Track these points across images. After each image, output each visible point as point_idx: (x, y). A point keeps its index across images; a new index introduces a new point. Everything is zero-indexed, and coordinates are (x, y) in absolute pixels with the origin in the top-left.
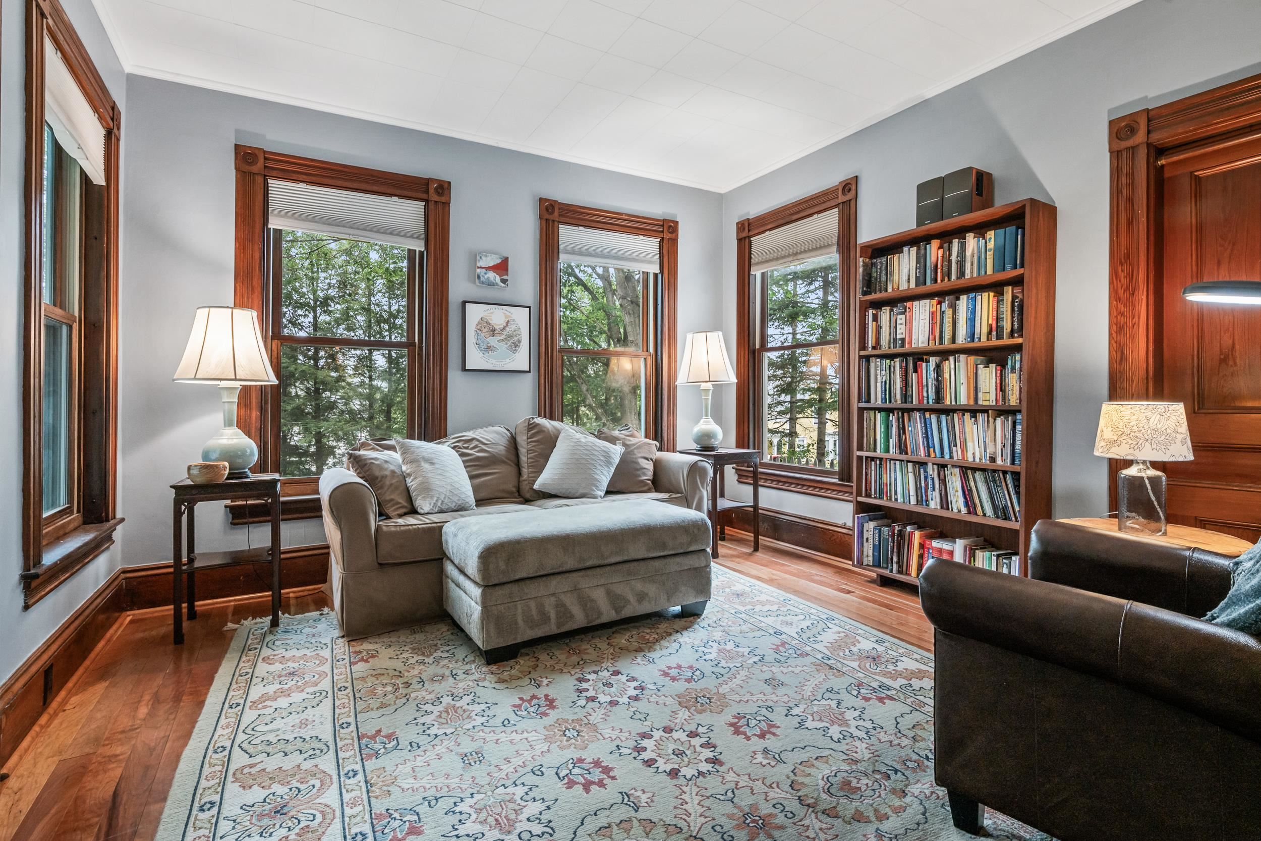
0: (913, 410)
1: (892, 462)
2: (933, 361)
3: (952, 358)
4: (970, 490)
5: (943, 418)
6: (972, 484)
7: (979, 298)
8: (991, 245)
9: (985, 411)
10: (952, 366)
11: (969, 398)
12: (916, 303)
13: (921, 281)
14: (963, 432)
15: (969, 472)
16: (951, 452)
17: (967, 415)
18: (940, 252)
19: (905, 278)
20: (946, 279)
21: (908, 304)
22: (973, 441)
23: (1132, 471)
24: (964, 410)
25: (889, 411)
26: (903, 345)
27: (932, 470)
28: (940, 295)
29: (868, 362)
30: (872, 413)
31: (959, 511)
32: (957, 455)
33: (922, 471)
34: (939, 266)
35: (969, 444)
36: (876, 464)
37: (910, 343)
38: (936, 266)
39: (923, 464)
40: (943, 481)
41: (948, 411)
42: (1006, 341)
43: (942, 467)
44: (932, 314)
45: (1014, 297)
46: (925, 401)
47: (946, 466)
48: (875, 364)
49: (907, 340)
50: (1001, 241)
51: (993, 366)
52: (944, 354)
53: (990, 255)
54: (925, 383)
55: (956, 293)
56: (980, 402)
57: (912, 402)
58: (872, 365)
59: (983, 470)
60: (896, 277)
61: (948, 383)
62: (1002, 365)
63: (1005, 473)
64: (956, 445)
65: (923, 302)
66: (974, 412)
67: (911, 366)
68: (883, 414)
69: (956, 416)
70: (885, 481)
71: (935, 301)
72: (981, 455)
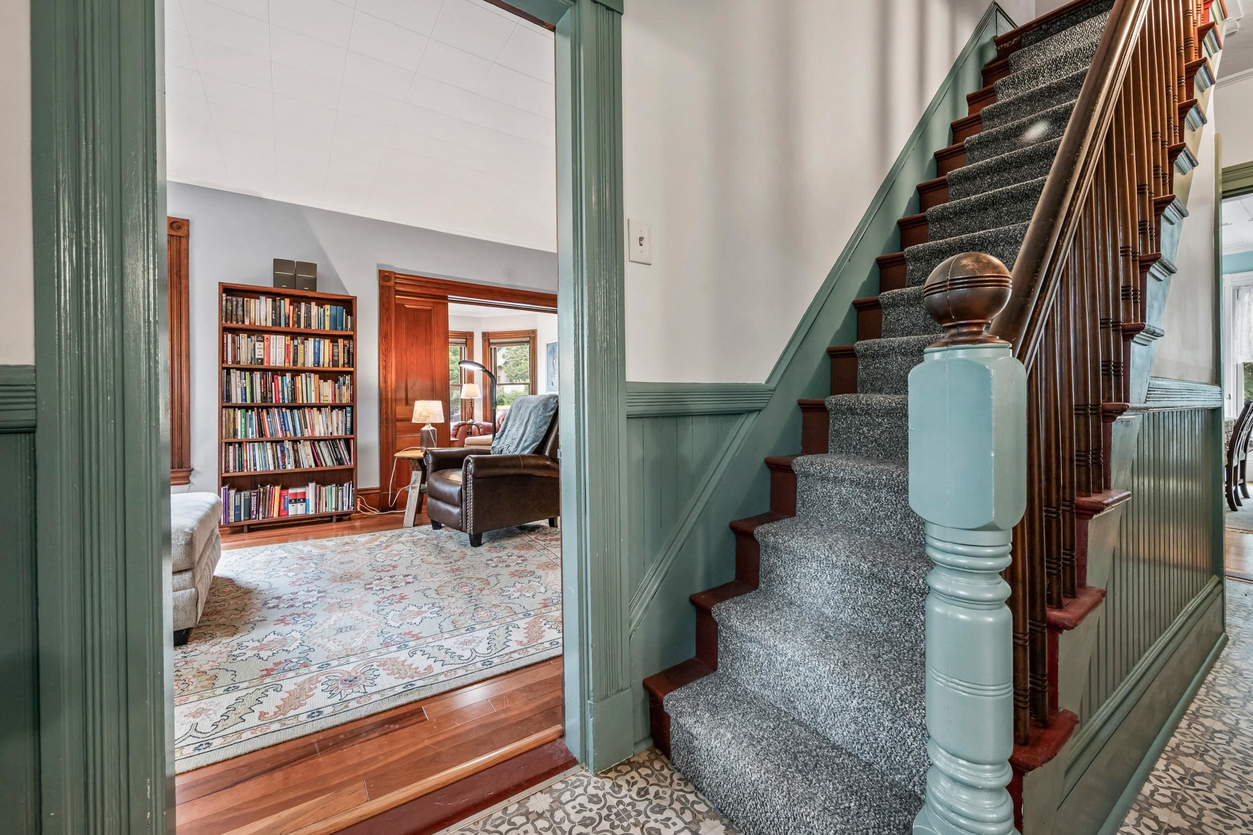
0: (271, 407)
1: (251, 444)
2: (288, 376)
3: (303, 375)
4: (317, 453)
5: (295, 412)
6: (318, 449)
7: (322, 342)
8: (328, 313)
9: (326, 406)
10: (304, 381)
11: (316, 399)
12: (273, 337)
13: (276, 322)
14: (311, 420)
15: (316, 443)
16: (302, 432)
17: (315, 409)
18: (292, 307)
19: (263, 318)
20: (296, 326)
21: (266, 336)
22: (319, 424)
23: (425, 428)
24: (311, 407)
25: (247, 408)
26: (262, 363)
27: (288, 445)
28: (294, 335)
29: (228, 374)
30: (231, 411)
31: (311, 467)
32: (308, 433)
33: (278, 447)
34: (291, 316)
35: (317, 427)
36: (235, 448)
37: (269, 362)
38: (289, 316)
39: (280, 442)
40: (296, 451)
41: (299, 408)
42: (341, 368)
43: (295, 442)
44: (287, 347)
45: (345, 346)
46: (281, 402)
47: (299, 441)
48: (235, 376)
49: (265, 360)
50: (334, 312)
51: (330, 381)
52: (296, 373)
53: (327, 319)
54: (280, 389)
55: (306, 336)
56: (322, 402)
57: (272, 402)
58: (233, 375)
59: (325, 440)
60: (252, 315)
61: (300, 390)
62: (336, 381)
63: (340, 440)
64: (306, 428)
65: (279, 337)
66: (319, 408)
67: (270, 378)
68: (243, 410)
69: (306, 410)
70: (245, 458)
71: (289, 338)
72: (325, 432)
